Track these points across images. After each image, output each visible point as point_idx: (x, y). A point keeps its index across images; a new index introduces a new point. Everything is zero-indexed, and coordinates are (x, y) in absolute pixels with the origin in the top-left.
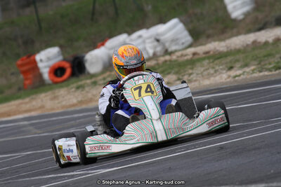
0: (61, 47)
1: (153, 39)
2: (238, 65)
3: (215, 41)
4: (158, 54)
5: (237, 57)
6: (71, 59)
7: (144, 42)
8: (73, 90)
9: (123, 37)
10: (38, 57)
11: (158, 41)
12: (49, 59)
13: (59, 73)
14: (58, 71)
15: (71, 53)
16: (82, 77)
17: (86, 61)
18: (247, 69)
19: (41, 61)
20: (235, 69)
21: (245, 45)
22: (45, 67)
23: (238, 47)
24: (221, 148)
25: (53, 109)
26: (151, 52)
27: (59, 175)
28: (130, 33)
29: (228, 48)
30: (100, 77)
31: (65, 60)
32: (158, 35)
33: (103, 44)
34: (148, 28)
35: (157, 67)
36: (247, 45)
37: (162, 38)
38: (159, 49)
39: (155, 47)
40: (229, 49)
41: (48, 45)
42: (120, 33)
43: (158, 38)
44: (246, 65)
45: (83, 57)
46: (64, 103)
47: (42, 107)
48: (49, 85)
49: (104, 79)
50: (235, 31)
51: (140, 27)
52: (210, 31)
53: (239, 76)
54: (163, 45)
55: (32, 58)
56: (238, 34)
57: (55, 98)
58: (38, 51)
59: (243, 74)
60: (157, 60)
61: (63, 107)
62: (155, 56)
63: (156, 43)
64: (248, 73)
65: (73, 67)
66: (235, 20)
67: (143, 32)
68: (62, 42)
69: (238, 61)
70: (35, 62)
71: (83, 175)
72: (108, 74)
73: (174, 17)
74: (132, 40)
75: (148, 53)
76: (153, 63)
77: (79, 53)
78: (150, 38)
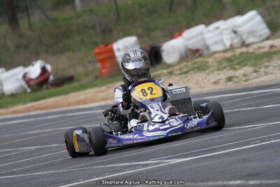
0: (139, 36)
1: (230, 31)
4: (235, 46)
6: (149, 48)
7: (221, 33)
9: (201, 28)
10: (116, 46)
11: (235, 32)
12: (126, 48)
15: (149, 43)
16: (158, 67)
17: (163, 51)
19: (118, 49)
26: (228, 44)
27: (134, 163)
28: (207, 24)
30: (177, 68)
32: (236, 26)
33: (180, 35)
34: (225, 19)
35: (233, 59)
37: (239, 30)
38: (236, 41)
39: (232, 39)
41: (126, 34)
42: (197, 24)
43: (236, 29)
45: (160, 47)
49: (181, 69)
51: (217, 18)
54: (241, 36)
55: (109, 47)
58: (116, 40)
60: (234, 52)
62: (232, 47)
63: (233, 35)
67: (221, 24)
68: (140, 31)
70: (112, 51)
71: (157, 164)
72: (184, 64)
73: (252, 9)
74: (209, 31)
75: (224, 44)
76: (229, 54)
77: (156, 43)
78: (227, 29)
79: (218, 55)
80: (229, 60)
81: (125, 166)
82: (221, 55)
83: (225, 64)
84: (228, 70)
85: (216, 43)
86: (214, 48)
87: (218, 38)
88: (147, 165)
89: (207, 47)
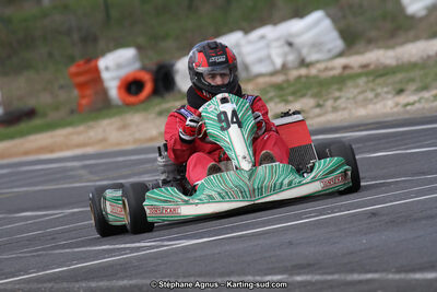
0: (139, 48)
1: (282, 42)
2: (412, 87)
3: (379, 48)
4: (290, 65)
5: (412, 74)
6: (154, 68)
7: (268, 46)
8: (153, 116)
10: (102, 63)
11: (290, 44)
12: (119, 66)
13: (133, 88)
14: (132, 86)
15: (154, 60)
16: (168, 96)
17: (177, 72)
18: (426, 95)
19: (107, 69)
20: (407, 93)
21: (425, 56)
22: (113, 79)
23: (413, 59)
24: (374, 214)
25: (119, 144)
26: (278, 62)
27: (117, 246)
28: (247, 31)
29: (398, 59)
31: (144, 69)
32: (291, 35)
34: (275, 23)
35: (285, 85)
36: (429, 57)
37: (297, 41)
38: (291, 58)
39: (285, 55)
40: (400, 62)
41: (120, 44)
42: (232, 30)
43: (291, 40)
44: (425, 88)
45: (172, 66)
46: (137, 135)
47: (103, 140)
48: (118, 107)
50: (412, 33)
51: (263, 22)
52: (373, 34)
53: (413, 104)
54: (299, 52)
55: (92, 64)
56: (416, 38)
57: (124, 127)
58: (103, 54)
59: (419, 101)
60: (286, 74)
61: (135, 141)
62: (284, 68)
63: (287, 49)
64: (427, 100)
65: (155, 81)
66: (412, 18)
67: (268, 31)
68: (141, 40)
69: (412, 80)
70: (96, 71)
71: (157, 247)
73: (316, 8)
74: (250, 42)
75: (273, 63)
76: (279, 79)
77: (166, 59)
78: (278, 39)
79: (261, 80)
80: (279, 87)
81: (103, 250)
82: (267, 79)
83: (272, 94)
84: (276, 103)
85: (260, 61)
86: (257, 69)
87: (263, 54)
88: (138, 249)
89: (246, 68)
